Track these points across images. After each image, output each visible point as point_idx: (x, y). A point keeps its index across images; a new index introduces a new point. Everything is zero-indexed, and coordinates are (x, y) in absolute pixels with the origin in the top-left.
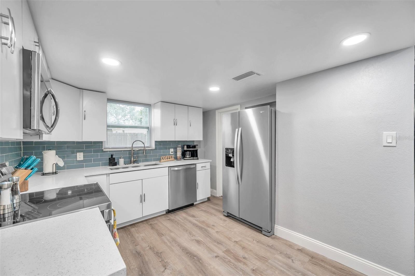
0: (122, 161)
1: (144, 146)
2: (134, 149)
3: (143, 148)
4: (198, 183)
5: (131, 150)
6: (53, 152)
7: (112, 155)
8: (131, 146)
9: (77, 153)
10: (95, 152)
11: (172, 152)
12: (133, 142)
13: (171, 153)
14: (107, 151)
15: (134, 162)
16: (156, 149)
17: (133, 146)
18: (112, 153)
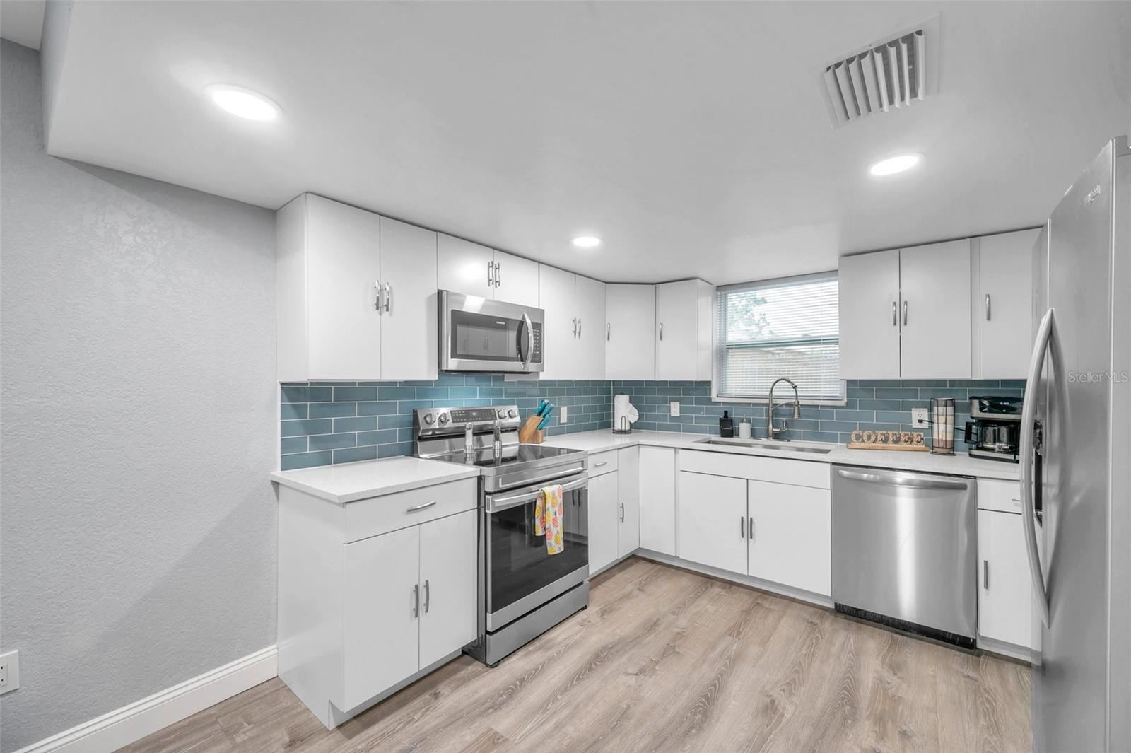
0: (744, 428)
1: (797, 396)
2: (774, 401)
3: (793, 401)
4: (986, 563)
5: (767, 405)
6: (625, 398)
7: (726, 413)
8: (768, 393)
9: (672, 403)
10: (698, 402)
11: (921, 421)
12: (772, 384)
13: (915, 425)
14: (720, 402)
15: (777, 436)
16: (849, 405)
17: (774, 393)
18: (726, 408)
